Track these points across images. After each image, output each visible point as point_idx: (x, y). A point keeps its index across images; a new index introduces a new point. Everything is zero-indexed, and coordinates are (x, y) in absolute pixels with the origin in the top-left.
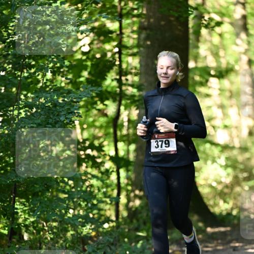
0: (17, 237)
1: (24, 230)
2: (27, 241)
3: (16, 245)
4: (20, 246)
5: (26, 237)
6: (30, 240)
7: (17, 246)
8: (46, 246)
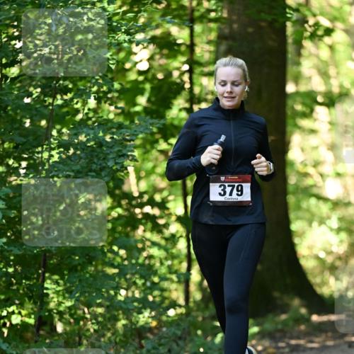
0: (47, 328)
1: (56, 318)
2: (61, 334)
3: (45, 339)
4: (52, 340)
5: (60, 328)
6: (65, 332)
7: (47, 341)
8: (87, 341)
